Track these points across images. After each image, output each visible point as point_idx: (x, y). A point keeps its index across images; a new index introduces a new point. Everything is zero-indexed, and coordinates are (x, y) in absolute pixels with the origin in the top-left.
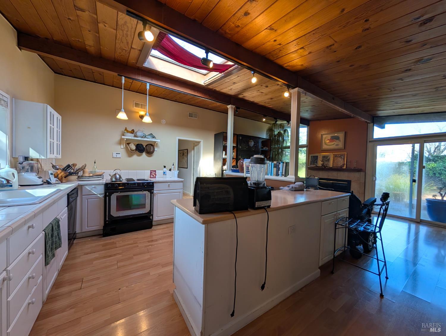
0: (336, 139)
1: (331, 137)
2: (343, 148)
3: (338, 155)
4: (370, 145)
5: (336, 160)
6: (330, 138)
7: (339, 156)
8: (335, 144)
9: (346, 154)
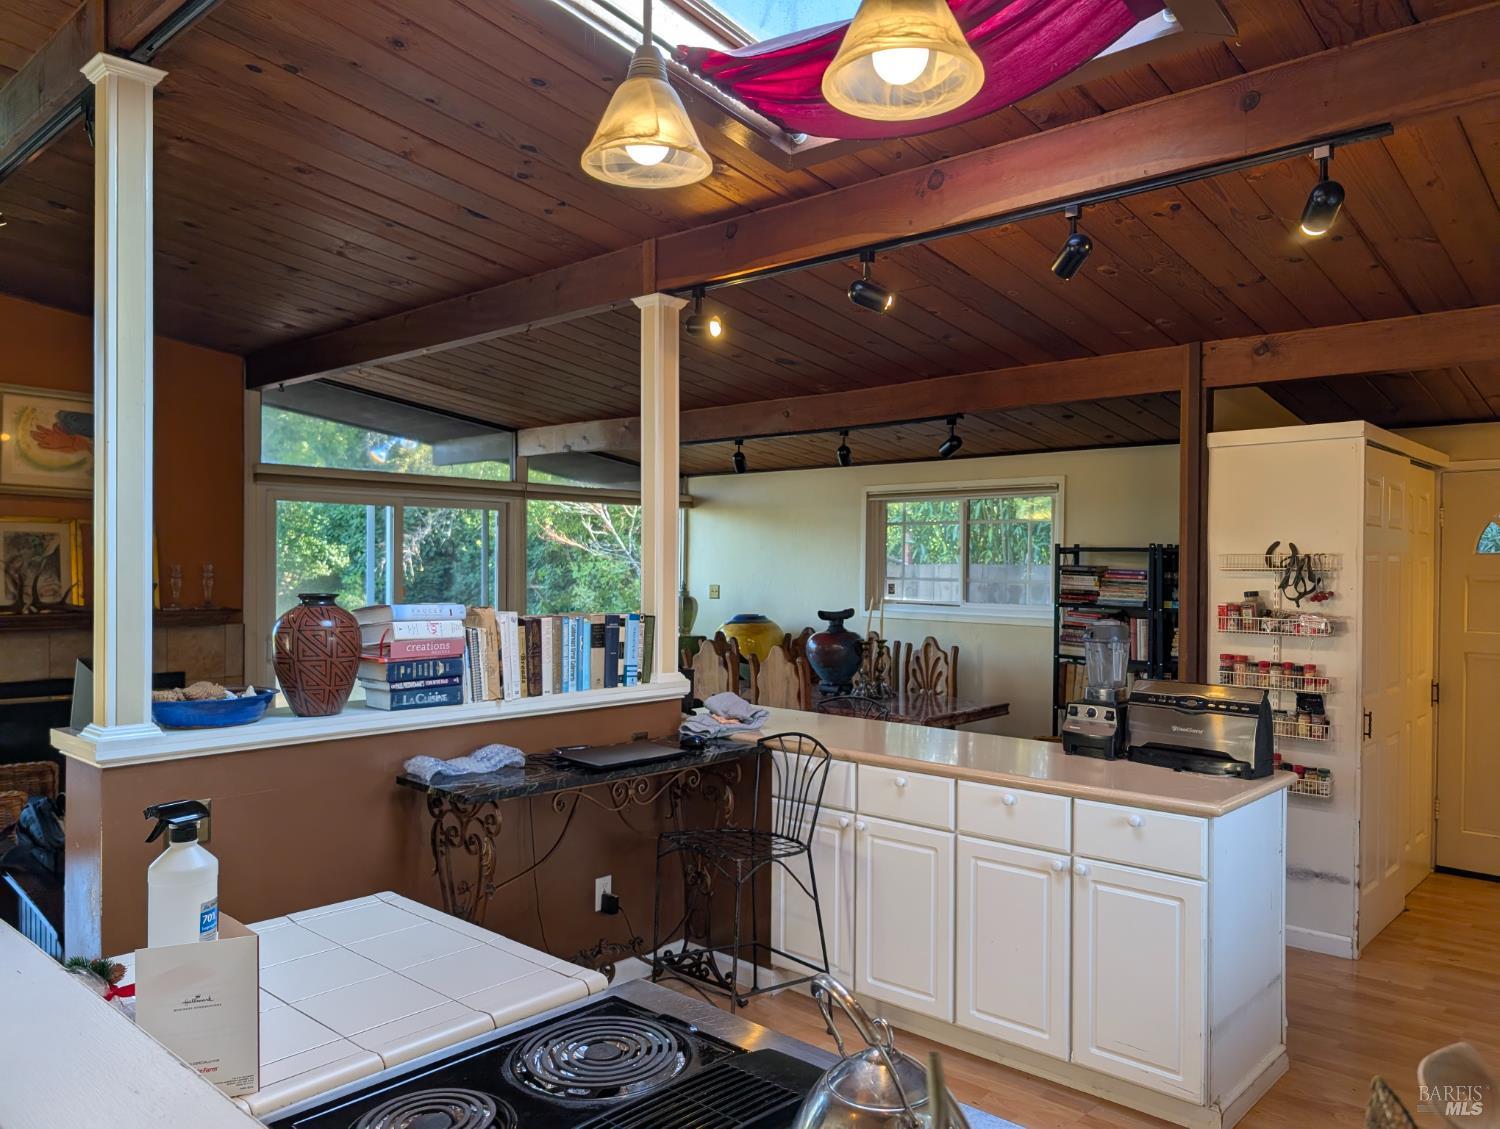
6: (54, 420)
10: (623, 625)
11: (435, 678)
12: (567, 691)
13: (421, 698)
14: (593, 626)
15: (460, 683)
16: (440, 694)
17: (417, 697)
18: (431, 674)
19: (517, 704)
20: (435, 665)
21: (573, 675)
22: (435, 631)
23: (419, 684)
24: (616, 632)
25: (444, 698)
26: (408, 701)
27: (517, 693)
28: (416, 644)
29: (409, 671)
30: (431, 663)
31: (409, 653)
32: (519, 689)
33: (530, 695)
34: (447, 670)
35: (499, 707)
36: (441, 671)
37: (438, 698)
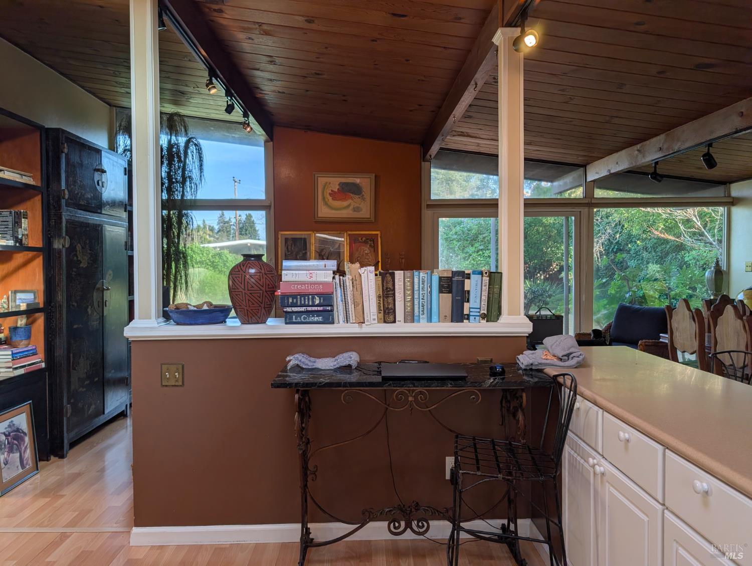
0: (354, 193)
1: (339, 185)
2: (373, 220)
3: (360, 238)
4: (427, 214)
5: (357, 250)
6: (338, 187)
7: (364, 239)
8: (351, 207)
9: (379, 235)
10: (469, 278)
11: (313, 306)
12: (419, 321)
13: (305, 318)
14: (440, 278)
15: (332, 311)
16: (317, 316)
17: (302, 317)
18: (310, 303)
19: (374, 327)
20: (313, 298)
21: (423, 311)
22: (311, 277)
23: (303, 309)
24: (463, 283)
25: (320, 319)
26: (296, 319)
27: (374, 319)
28: (298, 284)
29: (295, 301)
30: (310, 296)
31: (294, 289)
32: (376, 317)
33: (385, 322)
34: (322, 301)
35: (361, 327)
36: (317, 302)
37: (316, 319)
